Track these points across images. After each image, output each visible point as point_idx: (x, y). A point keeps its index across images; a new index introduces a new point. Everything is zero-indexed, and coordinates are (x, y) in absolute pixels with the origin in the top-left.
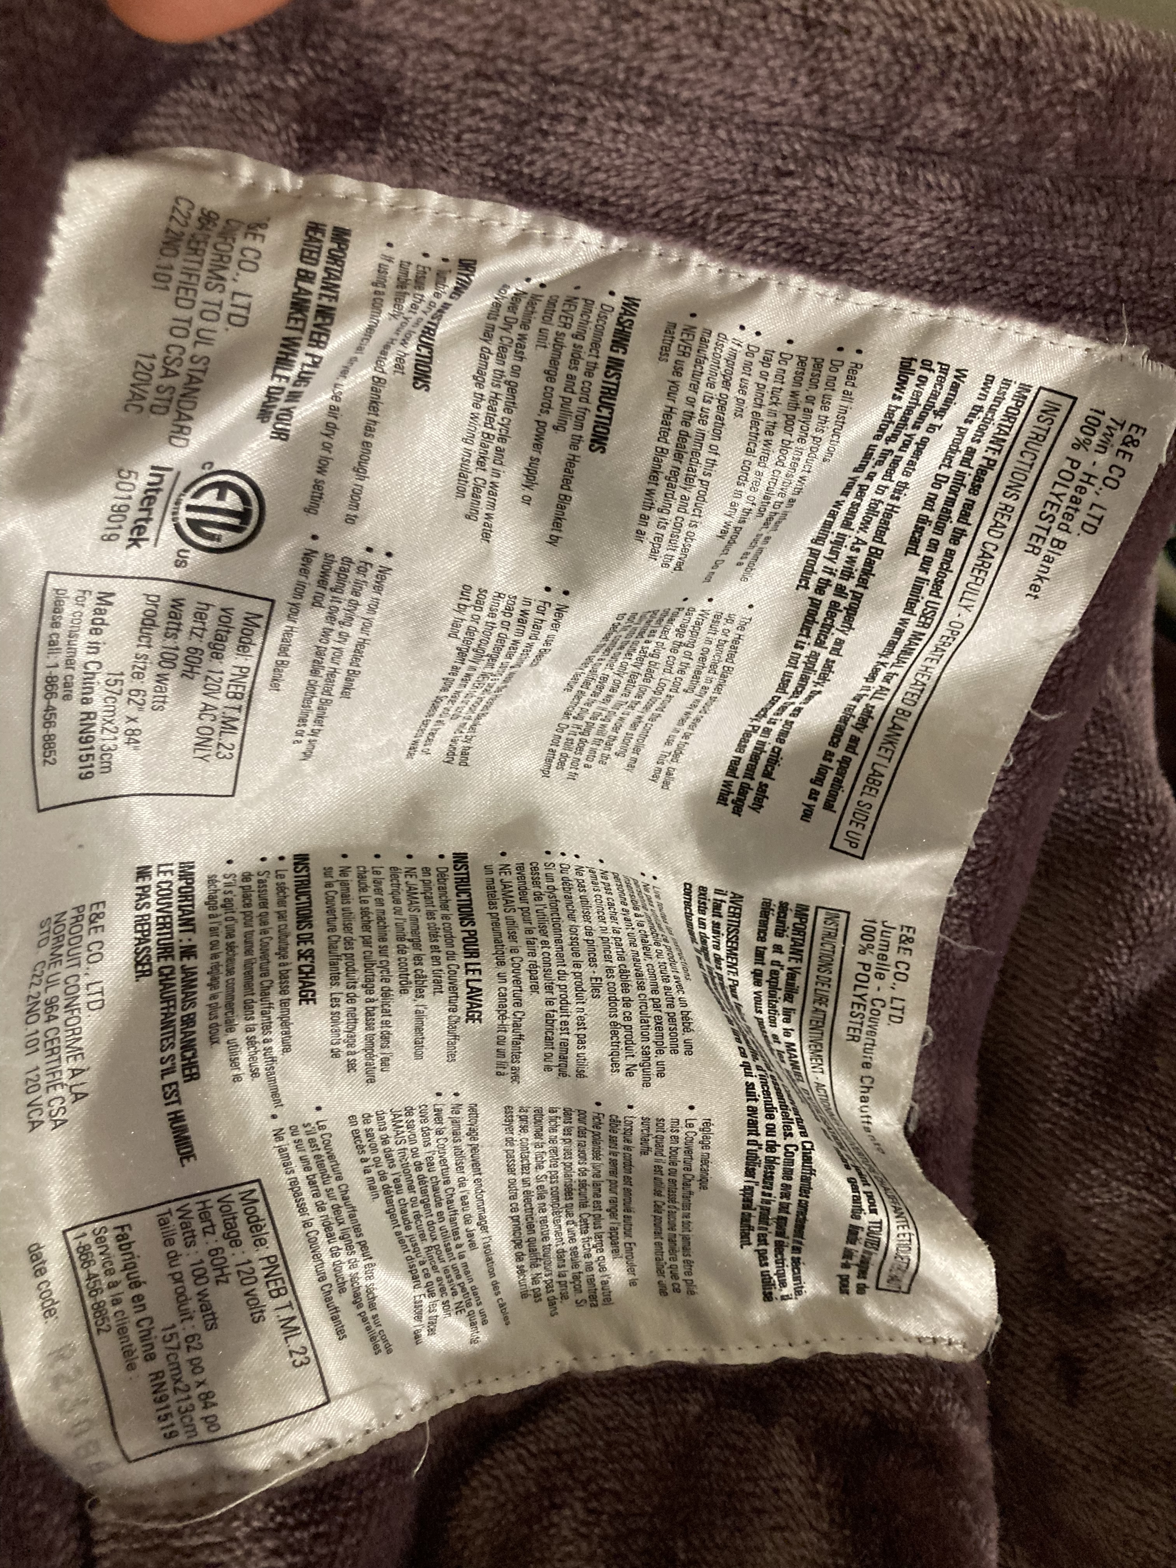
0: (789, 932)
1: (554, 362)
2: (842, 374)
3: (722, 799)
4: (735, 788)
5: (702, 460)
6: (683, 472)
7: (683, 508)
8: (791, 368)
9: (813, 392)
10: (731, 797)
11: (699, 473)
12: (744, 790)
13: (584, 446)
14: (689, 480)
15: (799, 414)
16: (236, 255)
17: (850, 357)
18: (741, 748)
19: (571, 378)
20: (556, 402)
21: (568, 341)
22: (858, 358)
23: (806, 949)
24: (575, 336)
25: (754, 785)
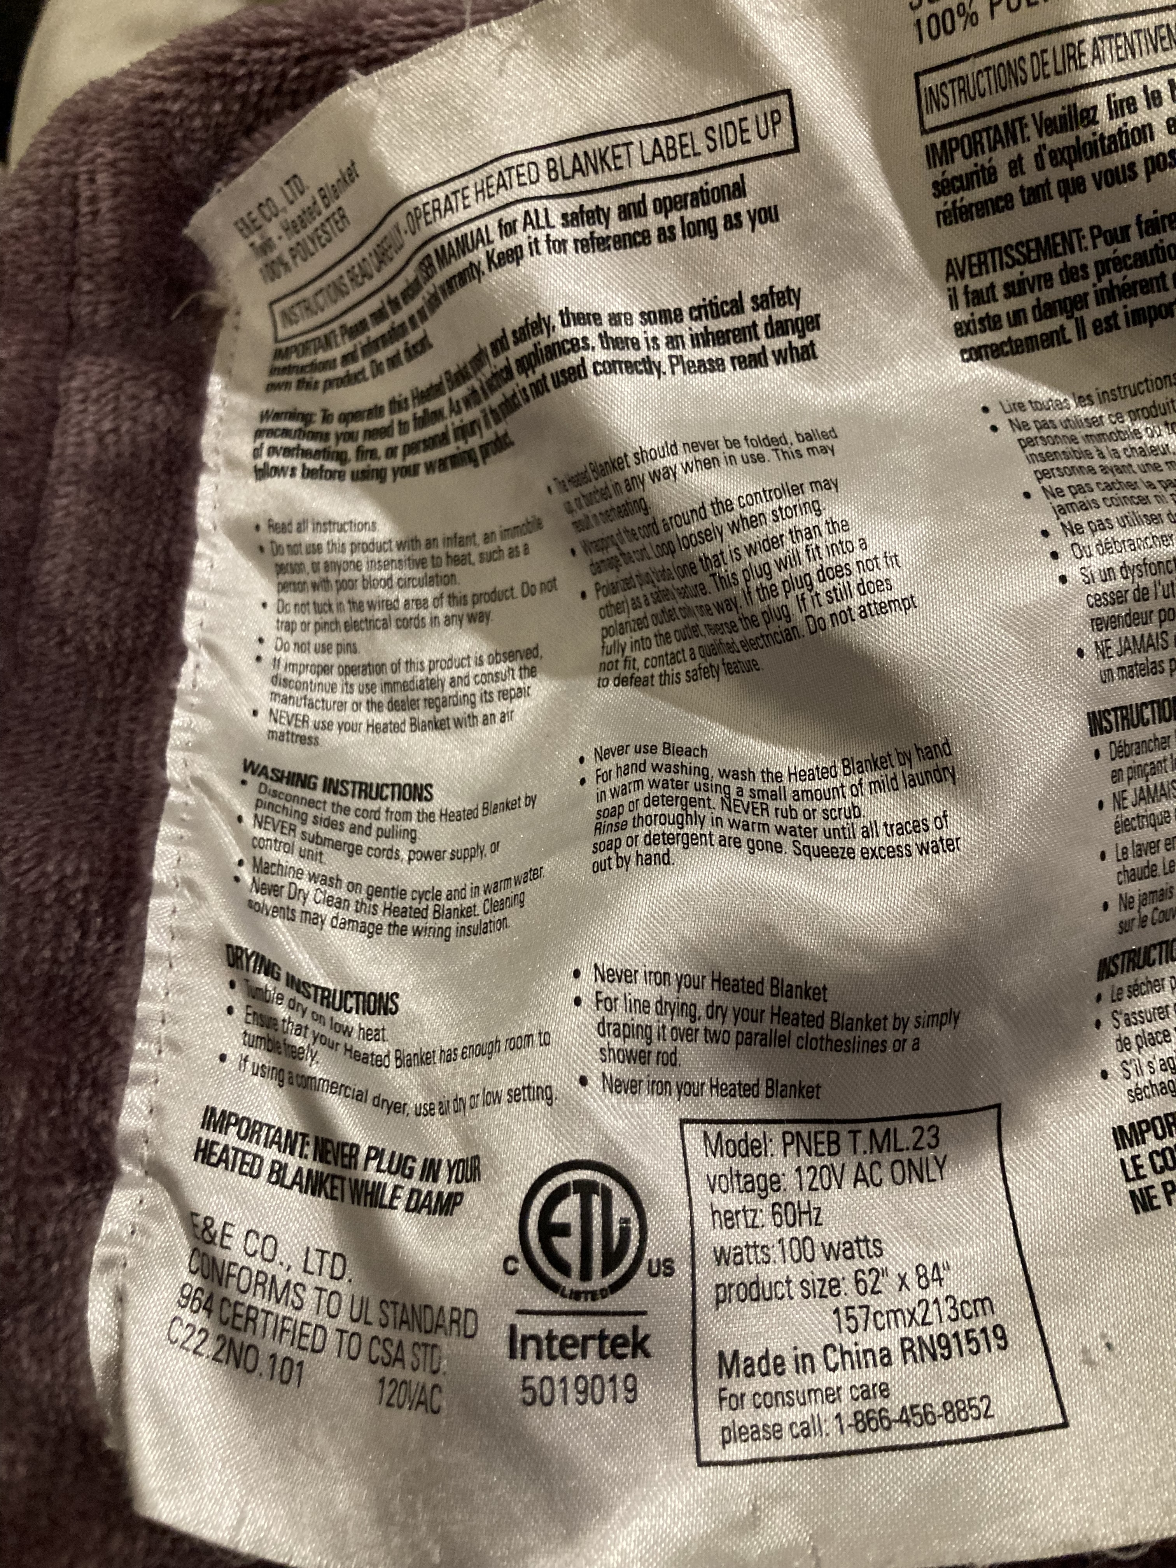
0: (982, 159)
1: (337, 845)
2: (282, 539)
3: (807, 353)
4: (780, 343)
5: (408, 677)
6: (427, 694)
7: (464, 680)
8: (290, 597)
9: (308, 567)
10: (798, 342)
11: (421, 675)
12: (778, 328)
13: (428, 807)
14: (433, 684)
15: (332, 576)
16: (256, 1264)
17: (266, 535)
18: (716, 365)
19: (353, 829)
20: (384, 843)
21: (311, 829)
22: (264, 526)
23: (998, 119)
24: (304, 822)
25: (761, 317)
